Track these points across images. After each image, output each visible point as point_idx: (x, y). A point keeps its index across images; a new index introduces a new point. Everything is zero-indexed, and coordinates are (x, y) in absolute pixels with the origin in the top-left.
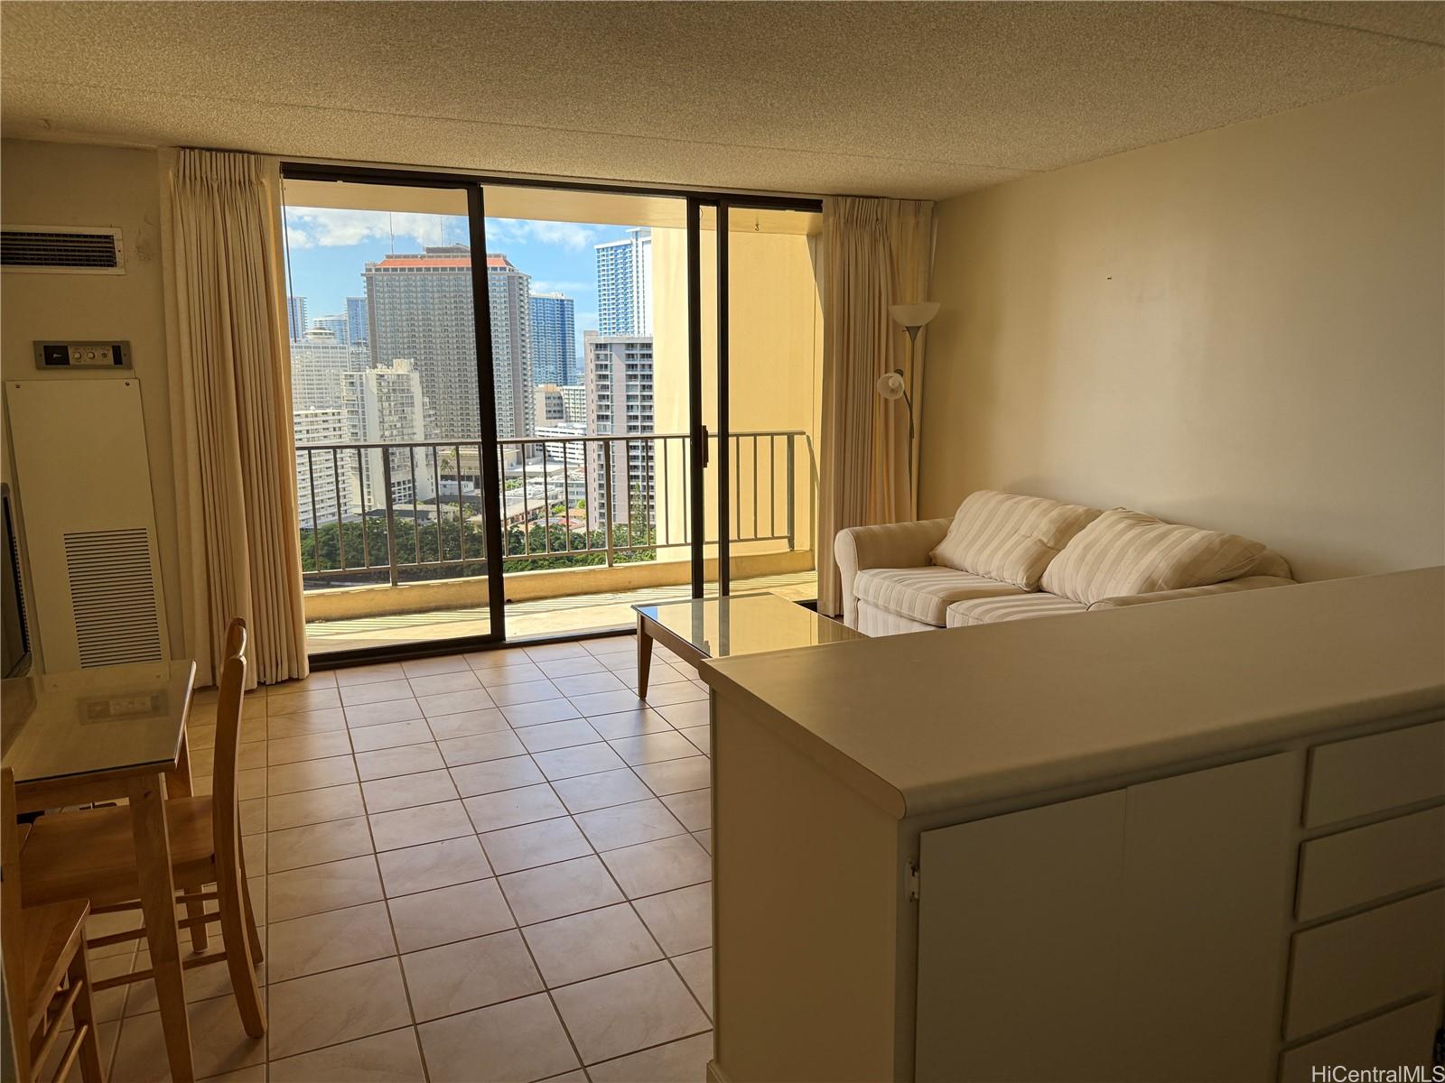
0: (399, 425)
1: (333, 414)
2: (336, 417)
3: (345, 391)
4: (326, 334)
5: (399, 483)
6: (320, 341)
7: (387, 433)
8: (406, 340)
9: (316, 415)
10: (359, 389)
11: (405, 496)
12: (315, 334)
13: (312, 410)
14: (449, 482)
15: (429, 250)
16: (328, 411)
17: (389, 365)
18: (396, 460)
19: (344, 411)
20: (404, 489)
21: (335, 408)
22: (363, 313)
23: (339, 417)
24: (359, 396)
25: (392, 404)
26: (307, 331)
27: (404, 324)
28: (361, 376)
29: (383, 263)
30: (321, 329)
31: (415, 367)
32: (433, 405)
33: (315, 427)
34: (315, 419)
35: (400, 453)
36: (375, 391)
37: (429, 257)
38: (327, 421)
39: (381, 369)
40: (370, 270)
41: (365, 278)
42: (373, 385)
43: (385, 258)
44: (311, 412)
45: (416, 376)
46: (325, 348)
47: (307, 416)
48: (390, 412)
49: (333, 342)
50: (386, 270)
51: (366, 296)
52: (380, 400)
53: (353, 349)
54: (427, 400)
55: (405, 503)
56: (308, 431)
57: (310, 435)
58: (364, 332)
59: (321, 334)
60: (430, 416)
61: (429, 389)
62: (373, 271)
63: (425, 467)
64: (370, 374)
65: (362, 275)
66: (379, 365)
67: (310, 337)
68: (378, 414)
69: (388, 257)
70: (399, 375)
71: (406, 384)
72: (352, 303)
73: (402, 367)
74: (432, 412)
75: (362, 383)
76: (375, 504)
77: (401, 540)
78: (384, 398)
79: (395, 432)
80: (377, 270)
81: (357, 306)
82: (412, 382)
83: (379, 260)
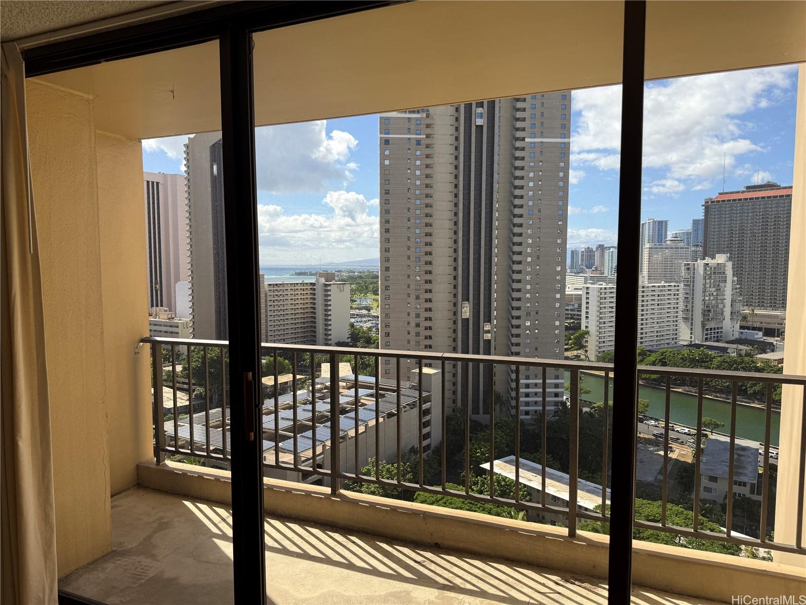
0: (715, 294)
1: (675, 286)
2: (676, 288)
3: (683, 272)
4: (678, 240)
5: (711, 329)
6: (674, 244)
7: (707, 298)
8: (726, 243)
9: (664, 286)
10: (692, 271)
11: (714, 337)
12: (671, 240)
13: (663, 283)
14: (746, 331)
15: (748, 188)
16: (672, 284)
17: (713, 258)
18: (711, 315)
19: (682, 285)
20: (714, 332)
21: (676, 282)
22: (701, 227)
23: (678, 288)
24: (692, 275)
25: (712, 281)
26: (667, 239)
27: (726, 233)
28: (694, 264)
29: (716, 198)
30: (675, 238)
31: (730, 259)
32: (740, 282)
33: (663, 293)
34: (663, 289)
35: (714, 310)
36: (702, 273)
37: (747, 192)
38: (670, 290)
39: (708, 260)
40: (708, 202)
41: (704, 207)
42: (701, 270)
43: (718, 195)
44: (662, 284)
45: (729, 265)
46: (677, 248)
47: (659, 287)
48: (710, 285)
49: (682, 245)
50: (718, 201)
51: (703, 217)
52: (705, 278)
53: (693, 249)
54: (735, 279)
55: (714, 341)
56: (658, 296)
57: (660, 298)
58: (701, 238)
59: (675, 240)
60: (736, 289)
61: (737, 272)
62: (710, 203)
63: (730, 321)
64: (700, 263)
65: (702, 206)
66: (707, 258)
67: (668, 242)
68: (702, 286)
69: (720, 194)
70: (718, 264)
71: (722, 269)
72: (696, 222)
73: (721, 258)
74: (738, 286)
75: (694, 269)
76: (695, 341)
77: (707, 364)
78: (707, 277)
79: (712, 298)
80: (712, 202)
81: (698, 224)
82: (726, 268)
83: (714, 196)
